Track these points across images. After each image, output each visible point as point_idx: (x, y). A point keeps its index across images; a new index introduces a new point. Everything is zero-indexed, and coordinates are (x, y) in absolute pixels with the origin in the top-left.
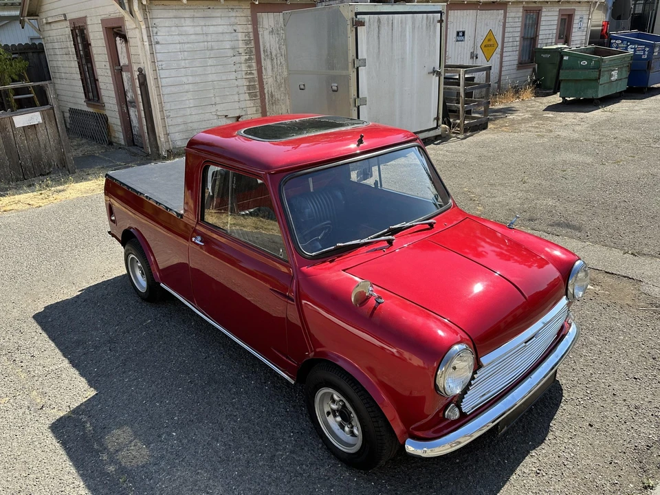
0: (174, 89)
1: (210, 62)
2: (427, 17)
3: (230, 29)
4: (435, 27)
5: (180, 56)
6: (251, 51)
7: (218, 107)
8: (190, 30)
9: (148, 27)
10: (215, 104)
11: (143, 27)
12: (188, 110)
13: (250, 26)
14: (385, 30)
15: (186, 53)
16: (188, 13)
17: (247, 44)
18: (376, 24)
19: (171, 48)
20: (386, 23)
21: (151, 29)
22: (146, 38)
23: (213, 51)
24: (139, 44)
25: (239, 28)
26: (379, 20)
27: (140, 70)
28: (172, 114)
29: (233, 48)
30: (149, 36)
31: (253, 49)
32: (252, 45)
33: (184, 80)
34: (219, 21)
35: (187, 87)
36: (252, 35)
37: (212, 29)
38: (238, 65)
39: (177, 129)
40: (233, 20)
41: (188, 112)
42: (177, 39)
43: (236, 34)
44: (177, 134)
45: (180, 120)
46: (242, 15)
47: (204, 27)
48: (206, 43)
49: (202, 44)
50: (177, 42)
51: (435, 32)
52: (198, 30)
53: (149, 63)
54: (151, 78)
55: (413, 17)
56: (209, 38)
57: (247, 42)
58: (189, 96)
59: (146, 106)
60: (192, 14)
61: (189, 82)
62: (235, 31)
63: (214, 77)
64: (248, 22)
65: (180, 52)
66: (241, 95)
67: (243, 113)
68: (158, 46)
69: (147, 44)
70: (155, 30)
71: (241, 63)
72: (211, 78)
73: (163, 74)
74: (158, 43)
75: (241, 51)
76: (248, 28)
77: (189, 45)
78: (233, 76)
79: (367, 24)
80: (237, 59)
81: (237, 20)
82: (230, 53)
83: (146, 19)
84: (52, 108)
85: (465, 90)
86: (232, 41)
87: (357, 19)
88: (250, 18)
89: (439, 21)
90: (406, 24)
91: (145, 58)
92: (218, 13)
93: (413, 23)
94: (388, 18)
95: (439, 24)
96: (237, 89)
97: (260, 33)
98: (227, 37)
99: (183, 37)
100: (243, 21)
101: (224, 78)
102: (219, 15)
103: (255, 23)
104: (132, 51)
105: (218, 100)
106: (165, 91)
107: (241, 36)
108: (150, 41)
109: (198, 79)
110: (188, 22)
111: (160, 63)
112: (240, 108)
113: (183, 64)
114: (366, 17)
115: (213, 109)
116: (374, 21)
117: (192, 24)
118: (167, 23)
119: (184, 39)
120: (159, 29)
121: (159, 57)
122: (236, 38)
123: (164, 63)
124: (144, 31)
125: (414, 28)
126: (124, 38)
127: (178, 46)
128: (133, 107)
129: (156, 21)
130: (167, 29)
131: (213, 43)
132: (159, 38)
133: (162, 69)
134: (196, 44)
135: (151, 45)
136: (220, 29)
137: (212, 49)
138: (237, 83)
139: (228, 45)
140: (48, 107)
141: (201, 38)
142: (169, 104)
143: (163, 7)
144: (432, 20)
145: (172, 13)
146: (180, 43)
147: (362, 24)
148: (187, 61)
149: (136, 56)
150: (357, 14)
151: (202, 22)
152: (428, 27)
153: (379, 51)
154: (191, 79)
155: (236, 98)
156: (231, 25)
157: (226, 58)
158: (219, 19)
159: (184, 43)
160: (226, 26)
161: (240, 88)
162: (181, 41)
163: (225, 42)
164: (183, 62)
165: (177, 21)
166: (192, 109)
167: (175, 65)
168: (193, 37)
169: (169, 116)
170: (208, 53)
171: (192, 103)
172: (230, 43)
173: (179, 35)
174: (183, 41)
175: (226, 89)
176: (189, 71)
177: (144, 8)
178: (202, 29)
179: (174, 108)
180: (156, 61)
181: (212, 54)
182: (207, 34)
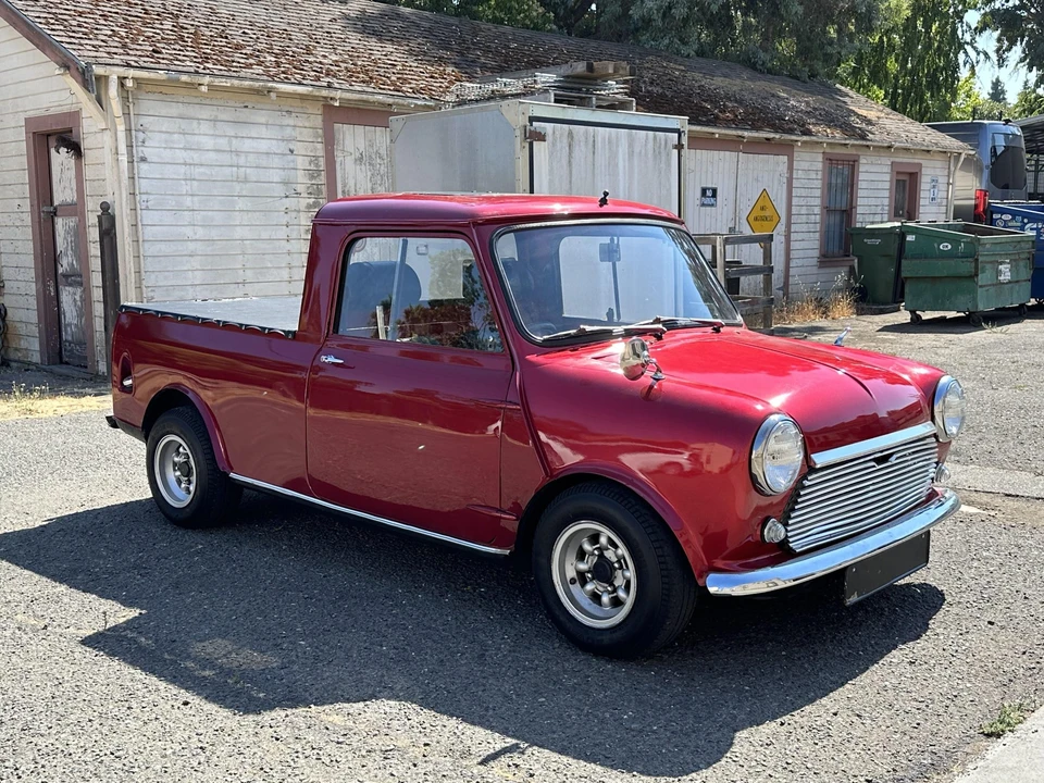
0: (164, 248)
1: (241, 204)
2: (655, 137)
3: (283, 147)
4: (669, 155)
5: (185, 188)
6: (319, 191)
7: (249, 289)
8: (208, 142)
9: (129, 130)
10: (244, 283)
11: (121, 128)
12: (190, 289)
13: (320, 146)
14: (580, 151)
15: (195, 183)
16: (206, 113)
17: (312, 177)
18: (565, 141)
19: (169, 171)
20: (583, 139)
21: (133, 133)
22: (123, 148)
23: (248, 185)
24: (108, 158)
25: (298, 147)
26: (570, 134)
27: (105, 207)
28: (158, 296)
29: (285, 183)
30: (130, 146)
31: (324, 188)
32: (322, 179)
33: (188, 231)
34: (263, 131)
35: (191, 246)
36: (322, 162)
37: (247, 145)
38: (294, 215)
40: (288, 132)
41: (190, 293)
42: (181, 155)
43: (291, 157)
46: (307, 124)
47: (234, 141)
48: (235, 169)
49: (227, 171)
50: (182, 161)
51: (669, 165)
52: (223, 143)
53: (124, 196)
54: (126, 222)
55: (630, 135)
56: (242, 161)
57: (313, 175)
58: (196, 263)
59: (108, 275)
60: (214, 113)
61: (197, 237)
62: (292, 151)
63: (245, 233)
64: (317, 138)
65: (186, 180)
66: (295, 270)
68: (144, 166)
69: (124, 158)
70: (141, 136)
71: (299, 211)
72: (239, 233)
73: (147, 217)
74: (143, 160)
75: (300, 188)
76: (316, 149)
77: (202, 170)
78: (282, 233)
79: (549, 138)
80: (291, 203)
81: (296, 133)
82: (280, 190)
83: (127, 115)
85: (726, 273)
86: (284, 169)
87: (532, 129)
88: (320, 131)
89: (675, 147)
90: (617, 146)
91: (116, 185)
92: (261, 117)
93: (631, 145)
94: (586, 131)
95: (676, 151)
96: (287, 259)
97: (338, 160)
98: (276, 162)
99: (191, 153)
100: (307, 134)
101: (265, 235)
102: (263, 120)
103: (329, 141)
104: (89, 173)
105: (249, 275)
106: (147, 249)
107: (302, 163)
108: (130, 154)
109: (214, 234)
110: (205, 127)
111: (144, 197)
113: (188, 201)
114: (549, 127)
116: (561, 135)
117: (212, 132)
118: (166, 125)
119: (196, 157)
120: (150, 134)
121: (143, 185)
122: (292, 165)
123: (151, 197)
124: (122, 135)
125: (631, 154)
126: (76, 149)
127: (182, 169)
128: (70, 285)
129: (143, 120)
130: (163, 136)
131: (248, 170)
132: (147, 152)
133: (147, 209)
134: (217, 169)
135: (131, 162)
136: (263, 146)
137: (246, 181)
138: (288, 246)
139: (276, 176)
141: (226, 158)
142: (153, 276)
143: (161, 97)
144: (663, 143)
145: (175, 110)
146: (185, 164)
147: (541, 137)
148: (196, 198)
149: (96, 183)
150: (532, 119)
151: (230, 130)
152: (657, 154)
153: (571, 188)
154: (201, 233)
155: (286, 274)
156: (283, 140)
157: (271, 200)
158: (264, 128)
159: (194, 165)
160: (274, 142)
161: (295, 255)
162: (188, 161)
163: (271, 170)
164: (189, 198)
165: (184, 124)
166: (198, 288)
167: (174, 203)
168: (212, 155)
169: (153, 298)
170: (237, 187)
171: (198, 277)
172: (281, 172)
173: (185, 149)
174: (191, 162)
175: (266, 256)
176: (199, 216)
177: (125, 95)
178: (230, 143)
179: (161, 284)
180: (137, 192)
181: (246, 189)
182: (238, 153)
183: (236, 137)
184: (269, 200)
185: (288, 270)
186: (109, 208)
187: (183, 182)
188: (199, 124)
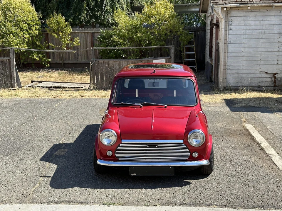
0: (234, 54)
1: (262, 41)
5: (243, 37)
7: (261, 67)
8: (253, 23)
9: (226, 22)
10: (260, 65)
12: (241, 66)
15: (247, 35)
16: (253, 14)
19: (238, 32)
21: (228, 22)
22: (223, 27)
23: (265, 35)
28: (231, 68)
29: (279, 34)
30: (226, 26)
33: (243, 50)
34: (273, 18)
35: (243, 54)
37: (266, 22)
39: (232, 76)
41: (241, 67)
42: (243, 27)
44: (232, 79)
45: (235, 72)
47: (262, 22)
48: (261, 30)
49: (258, 31)
50: (243, 29)
52: (258, 23)
54: (222, 47)
56: (264, 27)
58: (244, 59)
59: (216, 62)
60: (255, 14)
61: (246, 51)
63: (263, 50)
65: (244, 34)
66: (280, 61)
67: (279, 72)
68: (230, 31)
70: (231, 23)
72: (260, 50)
73: (230, 46)
74: (231, 29)
77: (250, 31)
78: (276, 49)
82: (277, 36)
83: (226, 17)
84: (171, 58)
86: (279, 29)
92: (273, 13)
96: (277, 58)
98: (277, 27)
99: (246, 26)
101: (270, 50)
102: (273, 14)
105: (262, 62)
106: (229, 55)
108: (226, 28)
109: (251, 50)
110: (252, 18)
111: (230, 40)
112: (277, 69)
113: (244, 41)
115: (258, 67)
117: (254, 20)
118: (239, 19)
119: (248, 27)
120: (233, 22)
121: (230, 37)
123: (232, 40)
124: (224, 23)
126: (218, 26)
127: (243, 31)
129: (232, 18)
130: (238, 22)
131: (266, 30)
132: (231, 27)
133: (230, 43)
134: (255, 31)
135: (226, 30)
136: (272, 22)
137: (264, 33)
138: (278, 54)
139: (276, 32)
140: (169, 57)
141: (258, 27)
142: (230, 62)
143: (238, 11)
145: (242, 14)
146: (244, 30)
148: (246, 40)
151: (261, 19)
154: (247, 50)
155: (276, 63)
156: (280, 20)
157: (273, 39)
158: (273, 17)
159: (247, 30)
160: (277, 21)
161: (280, 56)
162: (245, 29)
163: (274, 30)
164: (244, 40)
165: (245, 18)
166: (244, 66)
167: (239, 41)
168: (254, 27)
169: (229, 68)
170: (261, 36)
171: (245, 63)
172: (278, 30)
173: (244, 25)
174: (246, 29)
175: (269, 57)
176: (246, 45)
177: (227, 12)
178: (260, 23)
179: (233, 65)
180: (227, 39)
181: (264, 36)
182: (262, 25)
183: (263, 20)
184: (272, 39)
185: (277, 61)
186: (219, 43)
187: (243, 35)
188: (250, 18)
